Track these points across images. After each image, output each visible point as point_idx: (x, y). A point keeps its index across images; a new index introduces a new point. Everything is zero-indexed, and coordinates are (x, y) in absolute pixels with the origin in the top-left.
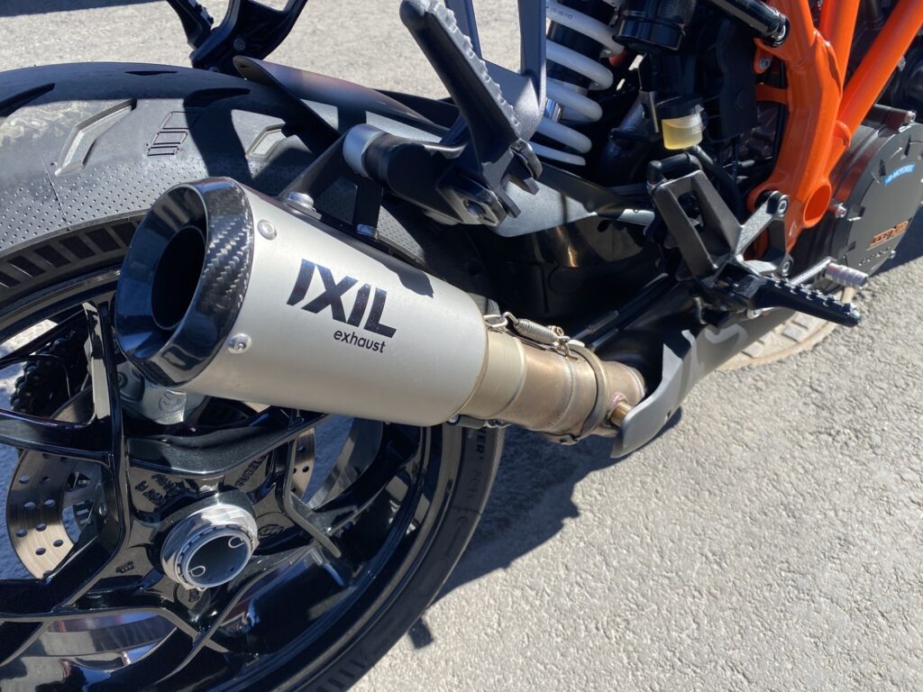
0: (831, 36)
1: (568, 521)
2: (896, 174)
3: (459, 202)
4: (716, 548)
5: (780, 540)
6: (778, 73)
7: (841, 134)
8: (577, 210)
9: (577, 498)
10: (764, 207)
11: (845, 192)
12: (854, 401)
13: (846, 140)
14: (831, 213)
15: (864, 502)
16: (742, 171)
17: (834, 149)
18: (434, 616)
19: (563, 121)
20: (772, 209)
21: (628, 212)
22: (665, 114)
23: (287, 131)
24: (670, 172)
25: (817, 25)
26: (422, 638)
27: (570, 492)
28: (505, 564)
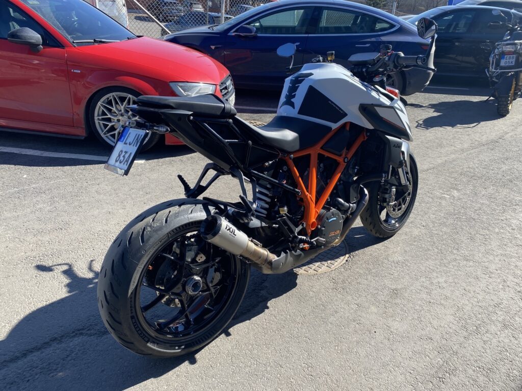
0: (311, 194)
1: (266, 310)
2: (331, 220)
3: (244, 219)
4: (304, 314)
5: (320, 312)
6: (302, 200)
7: (317, 212)
8: (264, 224)
9: (269, 304)
10: (301, 225)
11: (320, 223)
12: (343, 282)
13: (318, 213)
14: (317, 227)
15: (342, 304)
16: (298, 218)
17: (315, 214)
18: (231, 330)
19: (261, 208)
20: (303, 225)
21: (274, 225)
22: (280, 207)
23: (216, 209)
24: (280, 217)
25: (308, 192)
26: (228, 334)
27: (267, 303)
28: (249, 319)
